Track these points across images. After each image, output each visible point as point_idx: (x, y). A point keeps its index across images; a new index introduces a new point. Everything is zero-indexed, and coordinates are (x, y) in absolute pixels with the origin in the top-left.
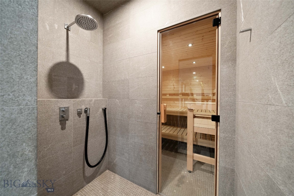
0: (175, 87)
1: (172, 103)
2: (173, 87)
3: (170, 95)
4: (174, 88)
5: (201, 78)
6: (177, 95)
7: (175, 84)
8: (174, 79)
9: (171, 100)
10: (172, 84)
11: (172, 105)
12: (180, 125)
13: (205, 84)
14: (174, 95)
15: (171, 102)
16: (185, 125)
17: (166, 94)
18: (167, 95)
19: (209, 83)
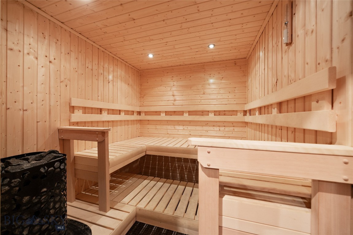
0: (177, 98)
1: (171, 128)
2: (172, 98)
3: (167, 113)
4: (175, 100)
5: (223, 81)
6: (181, 113)
7: (176, 93)
8: (175, 83)
9: (168, 122)
10: (171, 93)
11: (171, 133)
12: (186, 171)
13: (230, 93)
14: (174, 113)
15: (169, 127)
16: (194, 171)
17: (160, 112)
18: (162, 114)
19: (236, 92)
